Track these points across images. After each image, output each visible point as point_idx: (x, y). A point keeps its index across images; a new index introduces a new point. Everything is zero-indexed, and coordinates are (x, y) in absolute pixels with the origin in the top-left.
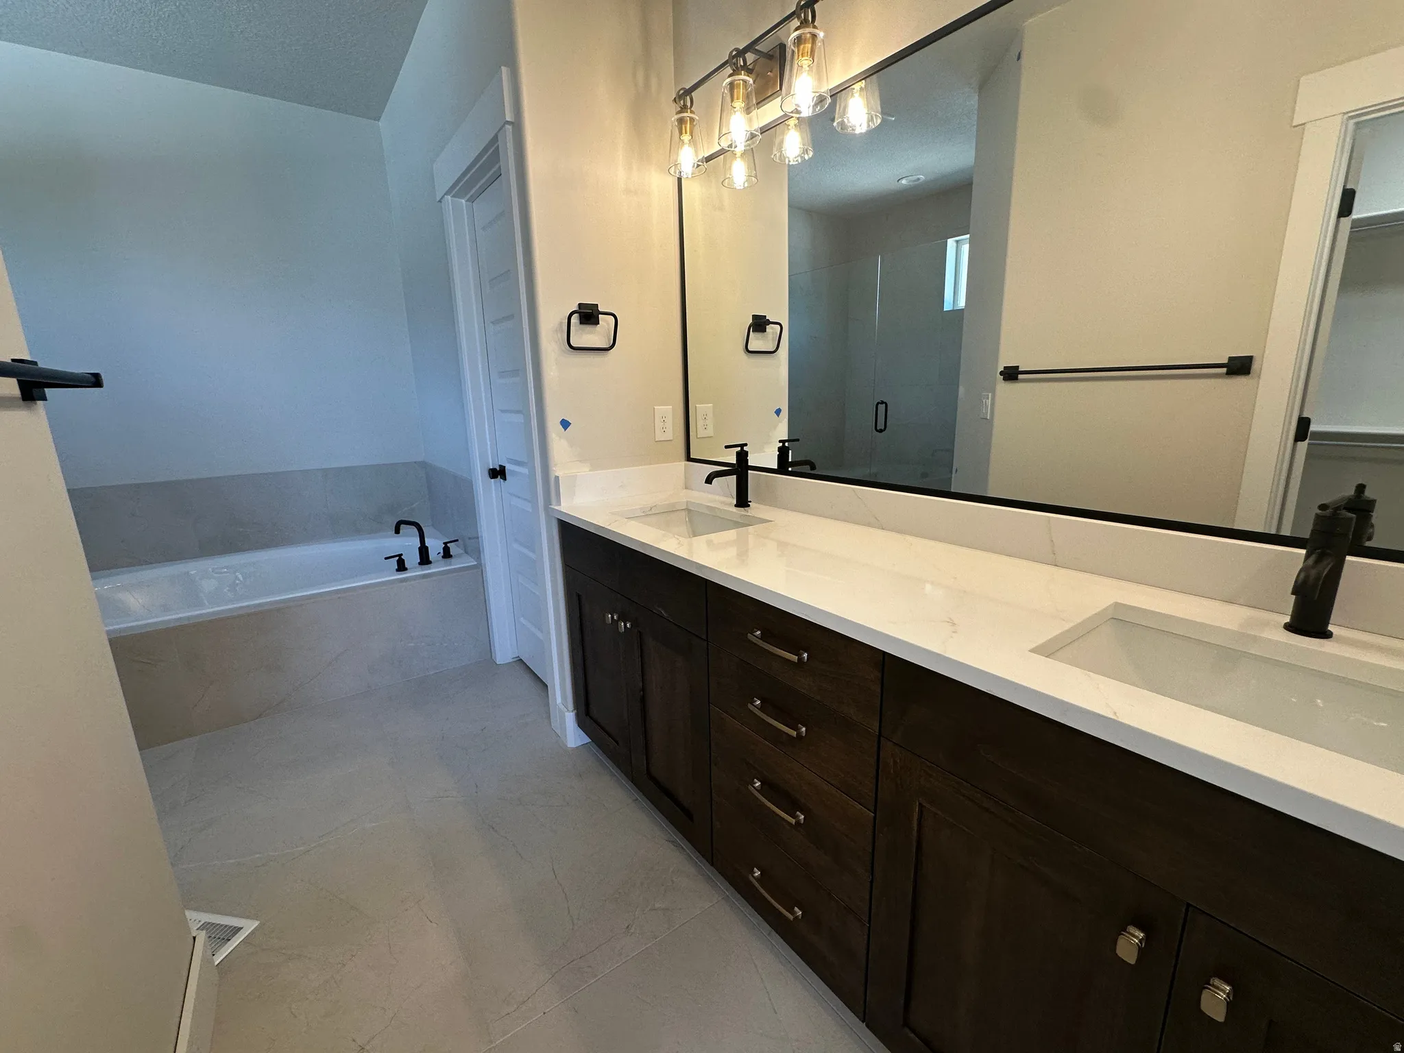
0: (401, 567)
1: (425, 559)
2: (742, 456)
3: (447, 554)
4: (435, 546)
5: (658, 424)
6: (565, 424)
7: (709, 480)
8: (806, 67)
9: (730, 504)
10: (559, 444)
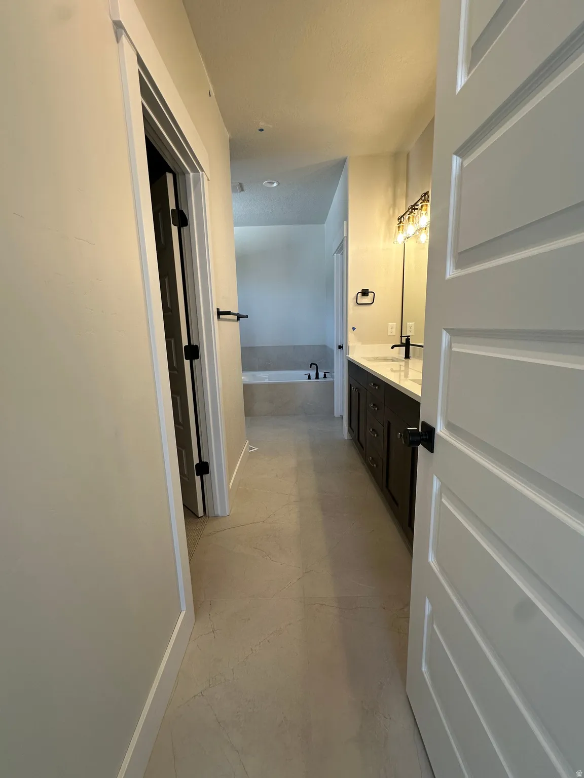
0: (309, 378)
1: (317, 377)
2: (408, 340)
3: (325, 376)
4: (321, 375)
5: (390, 329)
6: (354, 329)
7: (392, 348)
8: (424, 214)
9: (402, 358)
10: (351, 335)
